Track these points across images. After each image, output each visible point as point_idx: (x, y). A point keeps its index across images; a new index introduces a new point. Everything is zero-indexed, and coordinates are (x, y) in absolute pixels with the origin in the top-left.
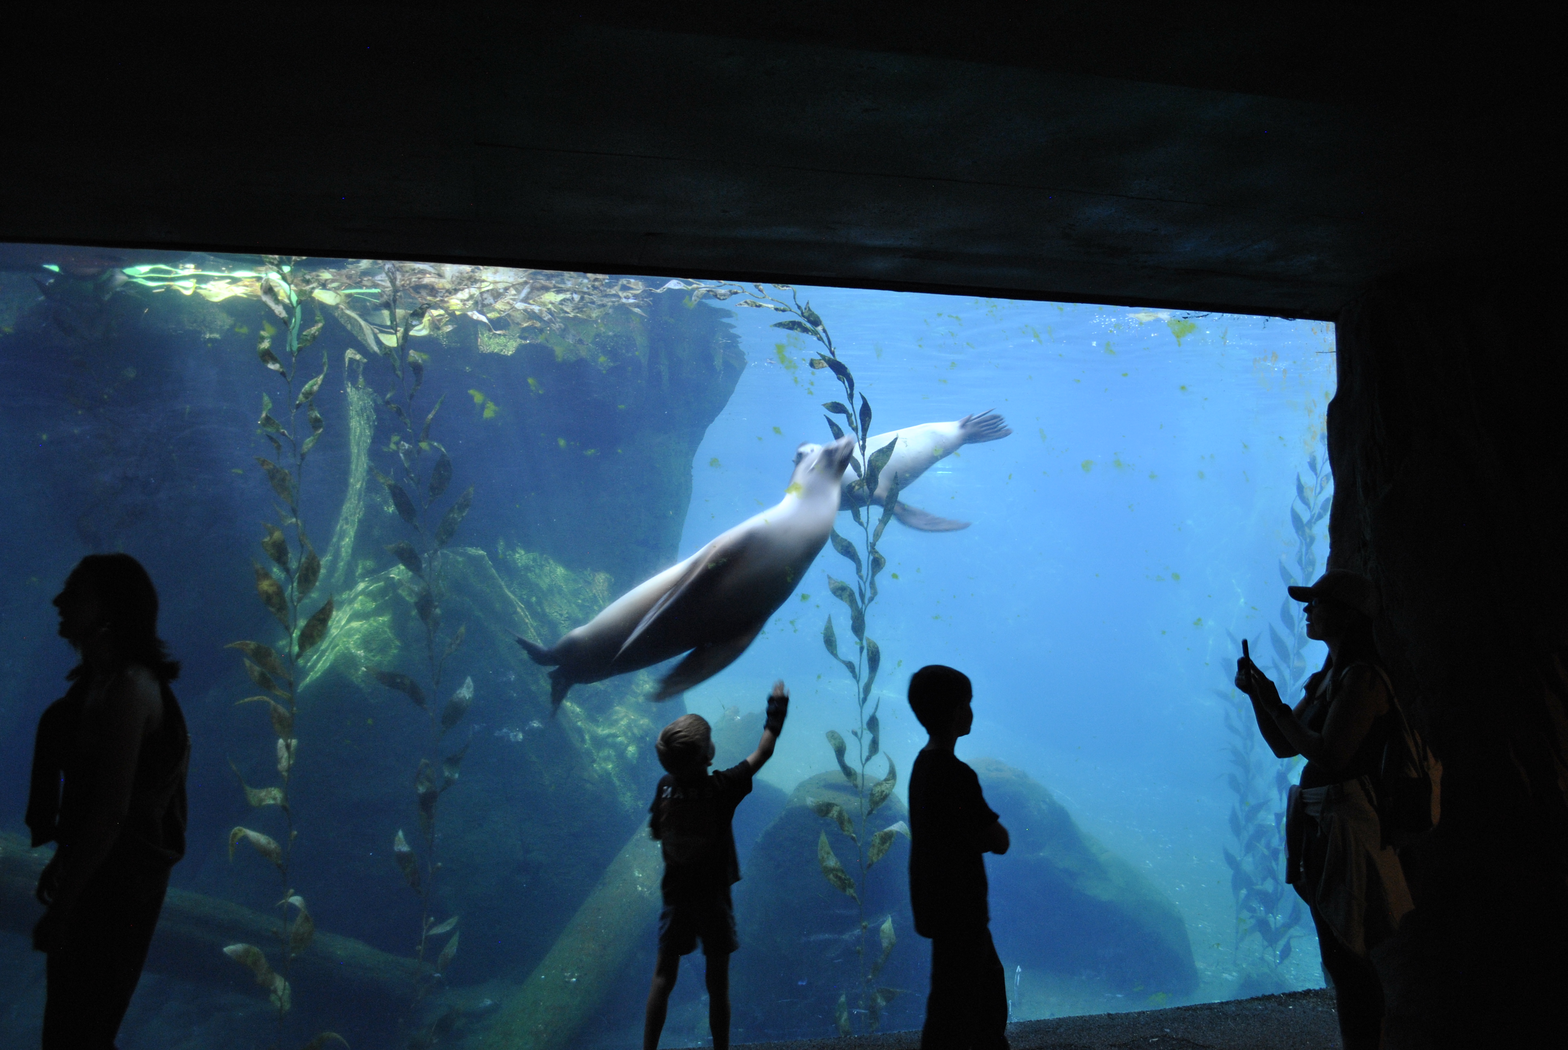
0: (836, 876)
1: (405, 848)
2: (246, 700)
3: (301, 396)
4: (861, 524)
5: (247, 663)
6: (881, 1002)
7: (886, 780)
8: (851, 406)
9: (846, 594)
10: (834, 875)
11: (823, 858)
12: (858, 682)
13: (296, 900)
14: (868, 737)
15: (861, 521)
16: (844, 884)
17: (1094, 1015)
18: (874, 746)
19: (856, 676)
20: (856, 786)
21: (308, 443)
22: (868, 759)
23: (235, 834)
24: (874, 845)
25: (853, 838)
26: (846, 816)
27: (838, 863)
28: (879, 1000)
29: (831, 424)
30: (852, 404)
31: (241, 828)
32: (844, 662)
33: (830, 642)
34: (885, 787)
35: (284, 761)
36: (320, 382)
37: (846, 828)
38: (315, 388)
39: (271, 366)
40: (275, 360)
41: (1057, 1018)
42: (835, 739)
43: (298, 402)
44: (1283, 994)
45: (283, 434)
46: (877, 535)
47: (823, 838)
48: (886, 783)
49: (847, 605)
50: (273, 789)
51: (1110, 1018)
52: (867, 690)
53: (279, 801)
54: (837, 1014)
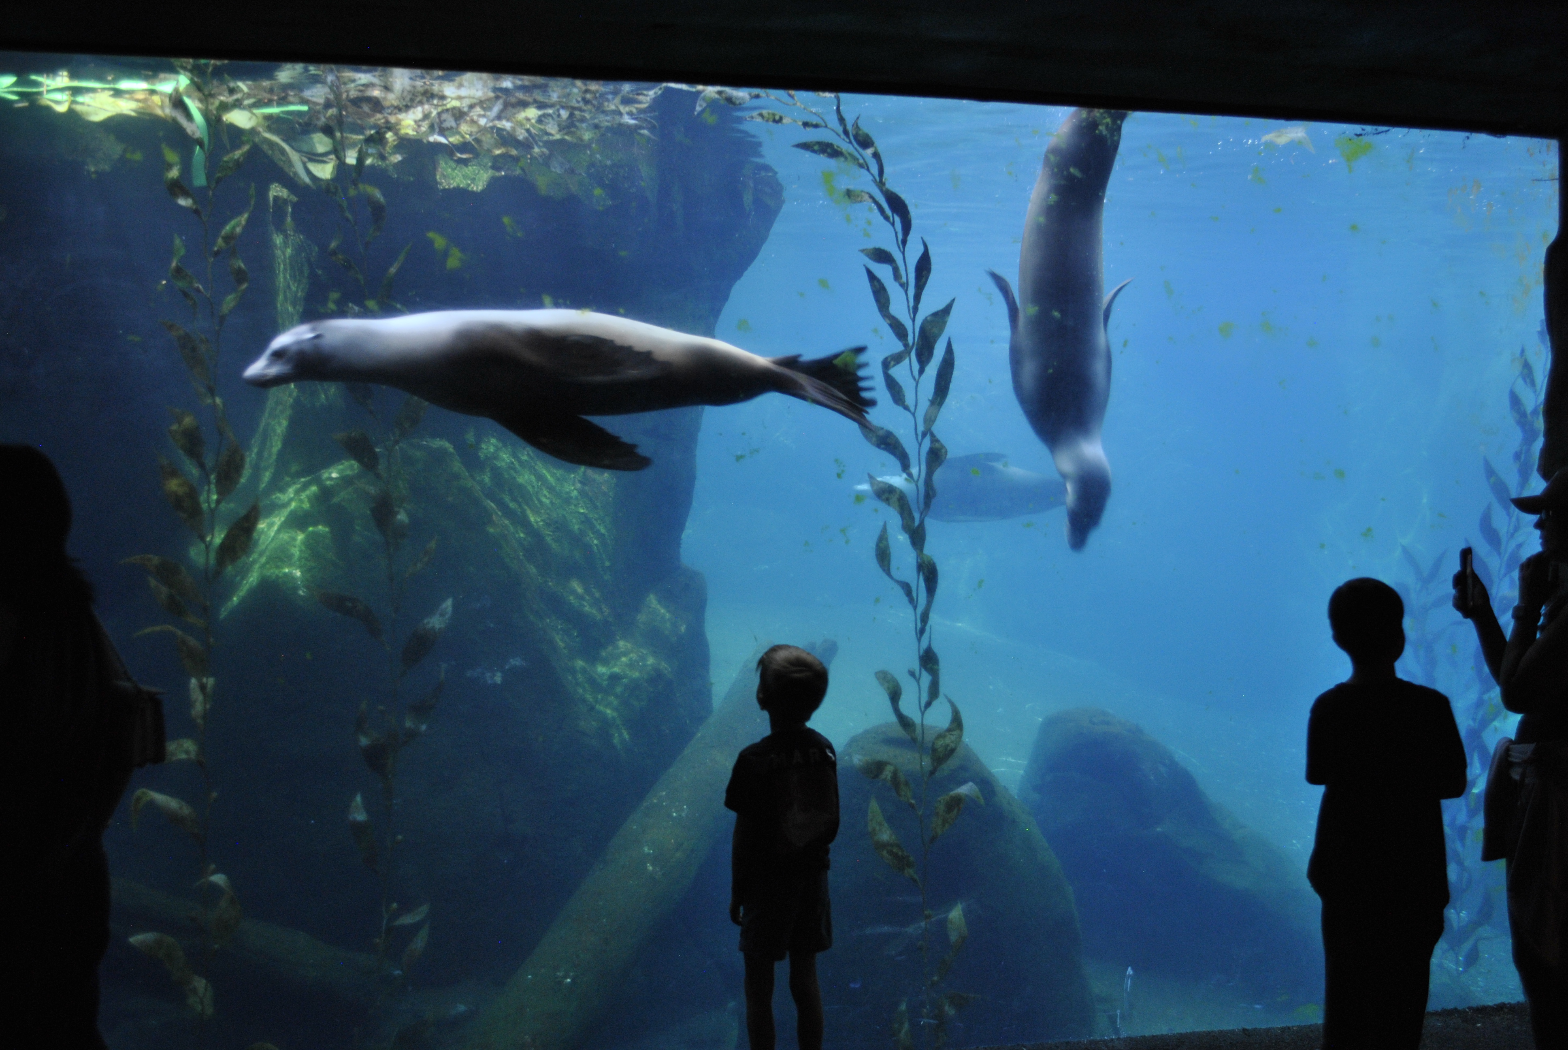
0: (891, 853)
1: (360, 816)
2: (147, 630)
3: (220, 241)
4: (906, 408)
5: (153, 582)
6: (950, 1011)
7: (949, 730)
8: (901, 255)
9: (894, 498)
10: (888, 852)
11: (874, 830)
12: (915, 608)
13: (219, 879)
14: (926, 678)
15: (906, 404)
16: (902, 862)
17: (1225, 1030)
18: (934, 691)
19: (912, 601)
20: (914, 740)
21: (230, 302)
22: (928, 704)
23: (139, 799)
24: (937, 814)
25: (912, 806)
26: (902, 777)
27: (893, 837)
28: (947, 1008)
29: (872, 277)
30: (903, 253)
31: (144, 790)
32: (898, 582)
33: (883, 556)
34: (949, 740)
35: (199, 705)
36: (243, 222)
37: (903, 793)
38: (238, 230)
39: (183, 202)
40: (186, 194)
41: (1177, 1033)
42: (888, 682)
43: (216, 249)
44: (1470, 1008)
45: (198, 290)
46: (930, 420)
47: (874, 806)
48: (951, 735)
49: (896, 512)
50: (185, 740)
51: (1246, 1034)
52: (925, 618)
53: (193, 756)
54: (896, 1026)
